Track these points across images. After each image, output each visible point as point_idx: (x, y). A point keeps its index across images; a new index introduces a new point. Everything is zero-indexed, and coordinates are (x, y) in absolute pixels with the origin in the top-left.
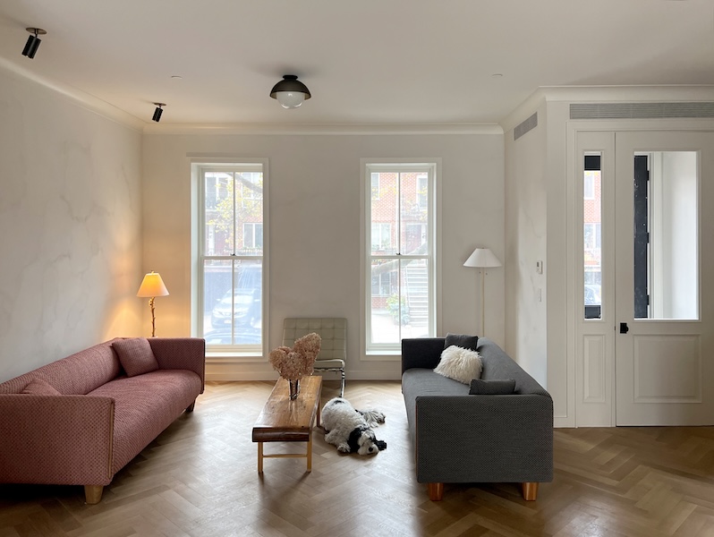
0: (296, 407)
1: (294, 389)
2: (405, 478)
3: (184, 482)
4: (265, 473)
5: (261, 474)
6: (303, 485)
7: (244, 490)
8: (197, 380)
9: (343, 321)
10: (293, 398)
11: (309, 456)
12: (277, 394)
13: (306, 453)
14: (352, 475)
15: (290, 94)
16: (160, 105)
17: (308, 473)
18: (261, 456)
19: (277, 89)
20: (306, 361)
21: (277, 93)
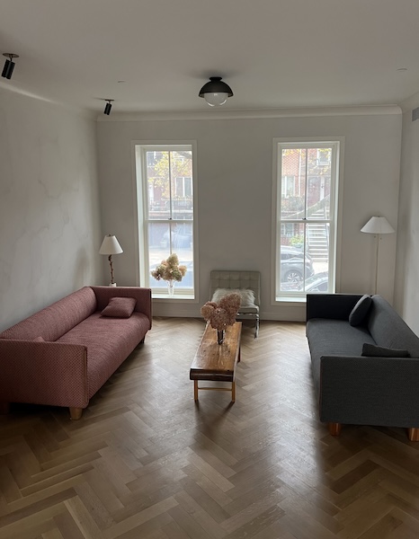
0: (222, 351)
1: (220, 336)
2: (310, 413)
3: (140, 404)
4: (200, 401)
5: (196, 401)
6: (229, 414)
7: (184, 415)
8: (146, 319)
9: (257, 273)
10: (220, 344)
11: (233, 390)
12: (207, 338)
13: (231, 388)
14: (267, 407)
15: (215, 94)
16: (110, 101)
17: (232, 403)
18: (196, 388)
19: (204, 91)
20: (230, 315)
21: (205, 94)
